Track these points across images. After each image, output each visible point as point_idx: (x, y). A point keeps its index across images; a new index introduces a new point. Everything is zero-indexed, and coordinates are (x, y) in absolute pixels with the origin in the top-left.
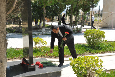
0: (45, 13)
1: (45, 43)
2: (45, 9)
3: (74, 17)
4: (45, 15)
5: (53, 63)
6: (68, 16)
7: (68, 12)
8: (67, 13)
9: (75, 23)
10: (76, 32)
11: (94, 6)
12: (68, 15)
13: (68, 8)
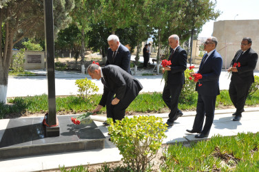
11: (195, 31)
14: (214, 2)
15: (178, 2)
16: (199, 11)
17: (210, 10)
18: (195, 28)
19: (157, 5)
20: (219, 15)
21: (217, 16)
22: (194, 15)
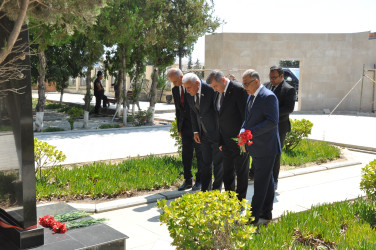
0: (44, 65)
1: (58, 158)
2: (42, 54)
3: (127, 78)
4: (43, 73)
5: (96, 217)
6: (110, 77)
7: (111, 66)
8: (106, 66)
9: (133, 97)
10: (136, 120)
11: (185, 51)
12: (111, 74)
13: (108, 53)
14: (210, 5)
15: (155, 2)
16: (190, 18)
17: (206, 16)
18: (184, 45)
19: (122, 6)
20: (218, 25)
21: (215, 26)
22: (182, 24)
